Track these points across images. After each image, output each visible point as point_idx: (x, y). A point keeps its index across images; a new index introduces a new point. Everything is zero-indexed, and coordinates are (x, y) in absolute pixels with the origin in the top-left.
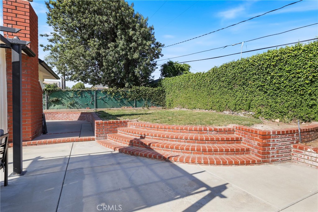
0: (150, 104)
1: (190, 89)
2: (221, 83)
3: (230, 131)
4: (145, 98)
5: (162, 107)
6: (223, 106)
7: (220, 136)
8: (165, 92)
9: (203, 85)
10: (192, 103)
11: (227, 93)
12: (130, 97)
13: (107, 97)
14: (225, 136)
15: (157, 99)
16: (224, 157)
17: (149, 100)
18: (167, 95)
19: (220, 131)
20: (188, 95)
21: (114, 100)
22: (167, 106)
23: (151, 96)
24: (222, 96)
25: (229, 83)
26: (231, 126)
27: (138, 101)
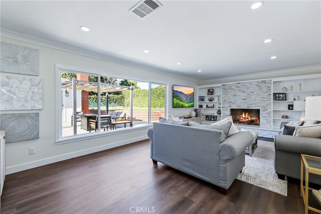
0: (116, 105)
1: (140, 97)
2: (155, 96)
3: (158, 113)
4: (113, 102)
5: (122, 107)
6: (156, 105)
7: (155, 114)
8: (124, 98)
9: (147, 95)
10: (141, 104)
11: (157, 100)
12: (104, 101)
13: (91, 101)
14: (157, 114)
15: (120, 102)
16: (157, 119)
17: (116, 102)
18: (126, 100)
19: (155, 113)
20: (139, 100)
21: (95, 102)
22: (126, 106)
23: (117, 100)
24: (155, 101)
25: (158, 96)
26: (158, 112)
27: (109, 103)
